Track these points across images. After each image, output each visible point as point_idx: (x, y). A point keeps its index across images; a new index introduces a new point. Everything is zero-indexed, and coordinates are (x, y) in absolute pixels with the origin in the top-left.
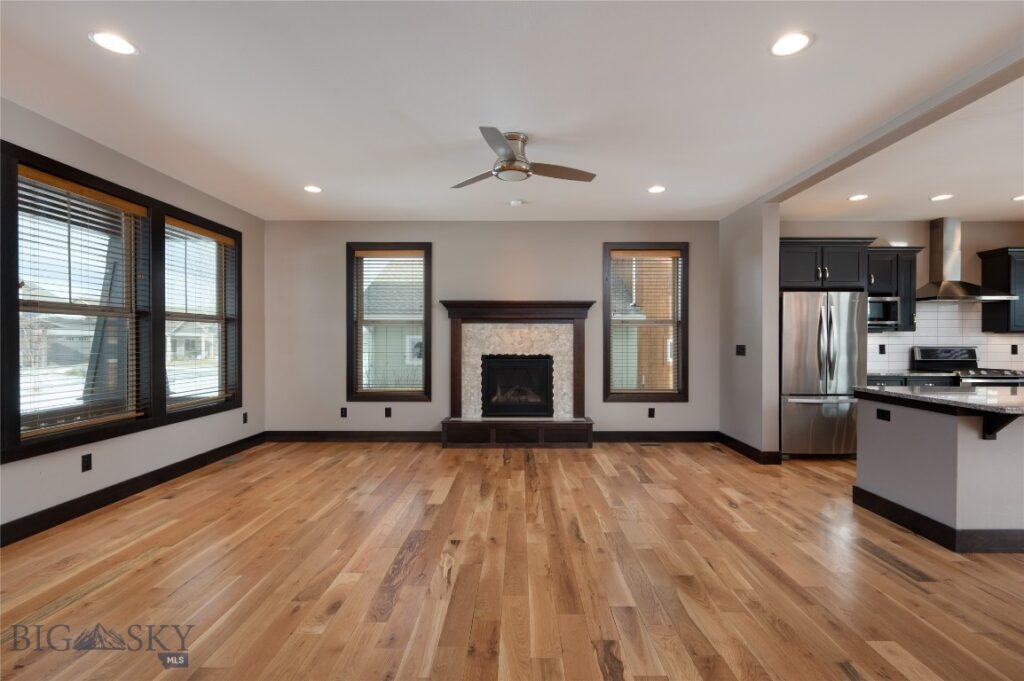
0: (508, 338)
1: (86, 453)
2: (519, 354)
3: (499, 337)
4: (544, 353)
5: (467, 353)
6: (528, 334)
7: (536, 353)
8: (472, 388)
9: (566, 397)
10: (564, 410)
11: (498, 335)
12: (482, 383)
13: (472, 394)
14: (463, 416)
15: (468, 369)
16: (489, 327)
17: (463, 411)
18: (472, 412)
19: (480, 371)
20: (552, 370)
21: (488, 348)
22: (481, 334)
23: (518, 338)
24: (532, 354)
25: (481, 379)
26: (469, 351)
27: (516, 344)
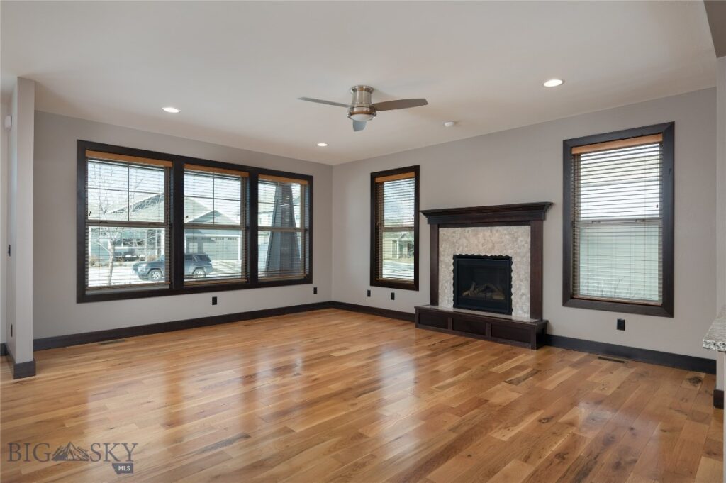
0: (473, 241)
1: (214, 296)
2: (483, 254)
3: (467, 240)
4: (504, 254)
5: (442, 253)
6: (490, 236)
7: (497, 253)
8: (446, 282)
9: (524, 297)
10: (523, 310)
11: (465, 238)
12: (454, 279)
13: (446, 288)
14: (440, 305)
15: (443, 266)
16: (459, 230)
17: (440, 301)
18: (447, 303)
19: (452, 268)
20: (511, 271)
21: (458, 249)
22: (453, 237)
23: (482, 240)
24: (493, 255)
25: (452, 275)
26: (444, 251)
27: (480, 246)
